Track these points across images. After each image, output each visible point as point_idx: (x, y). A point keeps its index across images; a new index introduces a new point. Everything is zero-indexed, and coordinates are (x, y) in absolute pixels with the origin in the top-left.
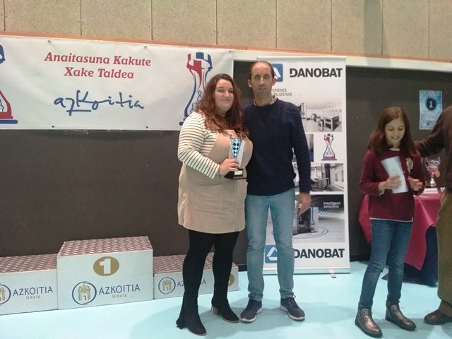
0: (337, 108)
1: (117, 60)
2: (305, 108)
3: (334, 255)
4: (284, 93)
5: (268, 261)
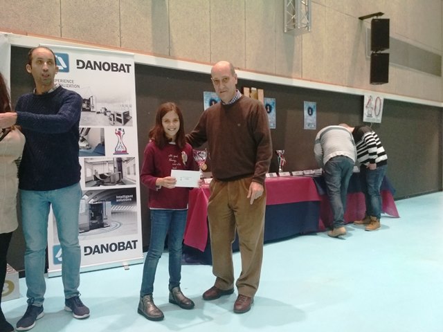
0: (127, 103)
2: (94, 101)
3: (127, 247)
4: (71, 84)
5: (56, 262)
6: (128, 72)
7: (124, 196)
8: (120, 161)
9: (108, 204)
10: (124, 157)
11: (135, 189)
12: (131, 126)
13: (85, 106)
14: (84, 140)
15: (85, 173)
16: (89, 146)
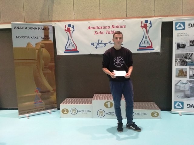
1: (113, 27)
4: (185, 35)
5: (175, 108)
13: (191, 43)
14: (189, 59)
15: (189, 73)
16: (192, 62)
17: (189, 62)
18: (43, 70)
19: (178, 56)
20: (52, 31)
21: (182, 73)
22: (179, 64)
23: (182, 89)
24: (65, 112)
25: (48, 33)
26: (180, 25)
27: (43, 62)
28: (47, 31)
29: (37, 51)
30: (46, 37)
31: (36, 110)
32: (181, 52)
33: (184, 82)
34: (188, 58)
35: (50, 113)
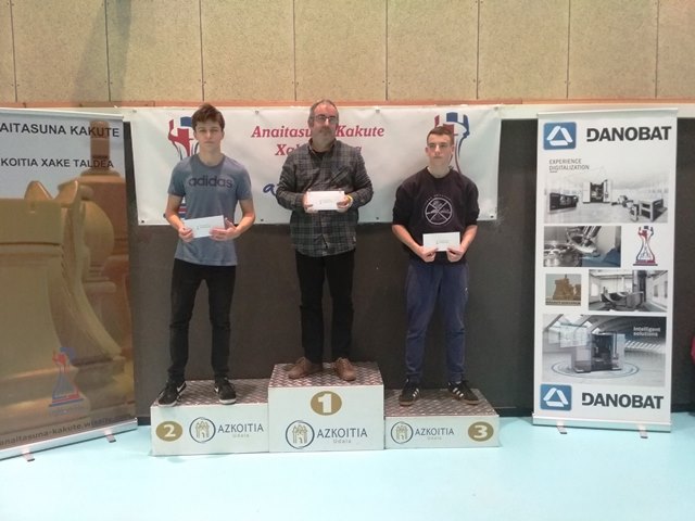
0: (662, 187)
2: (609, 187)
3: (646, 405)
4: (577, 165)
5: (544, 406)
6: (666, 138)
7: (645, 329)
8: (643, 275)
9: (621, 337)
10: (650, 269)
11: (664, 319)
12: (666, 221)
13: (595, 194)
14: (589, 244)
15: (590, 290)
16: (598, 253)
17: (589, 254)
18: (84, 281)
19: (553, 234)
20: (121, 139)
21: (566, 292)
22: (556, 262)
23: (565, 343)
24: (169, 432)
25: (107, 146)
26: (560, 133)
27: (84, 251)
28: (101, 139)
29: (64, 211)
30: (100, 161)
31: (56, 427)
32: (562, 220)
33: (573, 322)
34: (586, 241)
35: (111, 438)
